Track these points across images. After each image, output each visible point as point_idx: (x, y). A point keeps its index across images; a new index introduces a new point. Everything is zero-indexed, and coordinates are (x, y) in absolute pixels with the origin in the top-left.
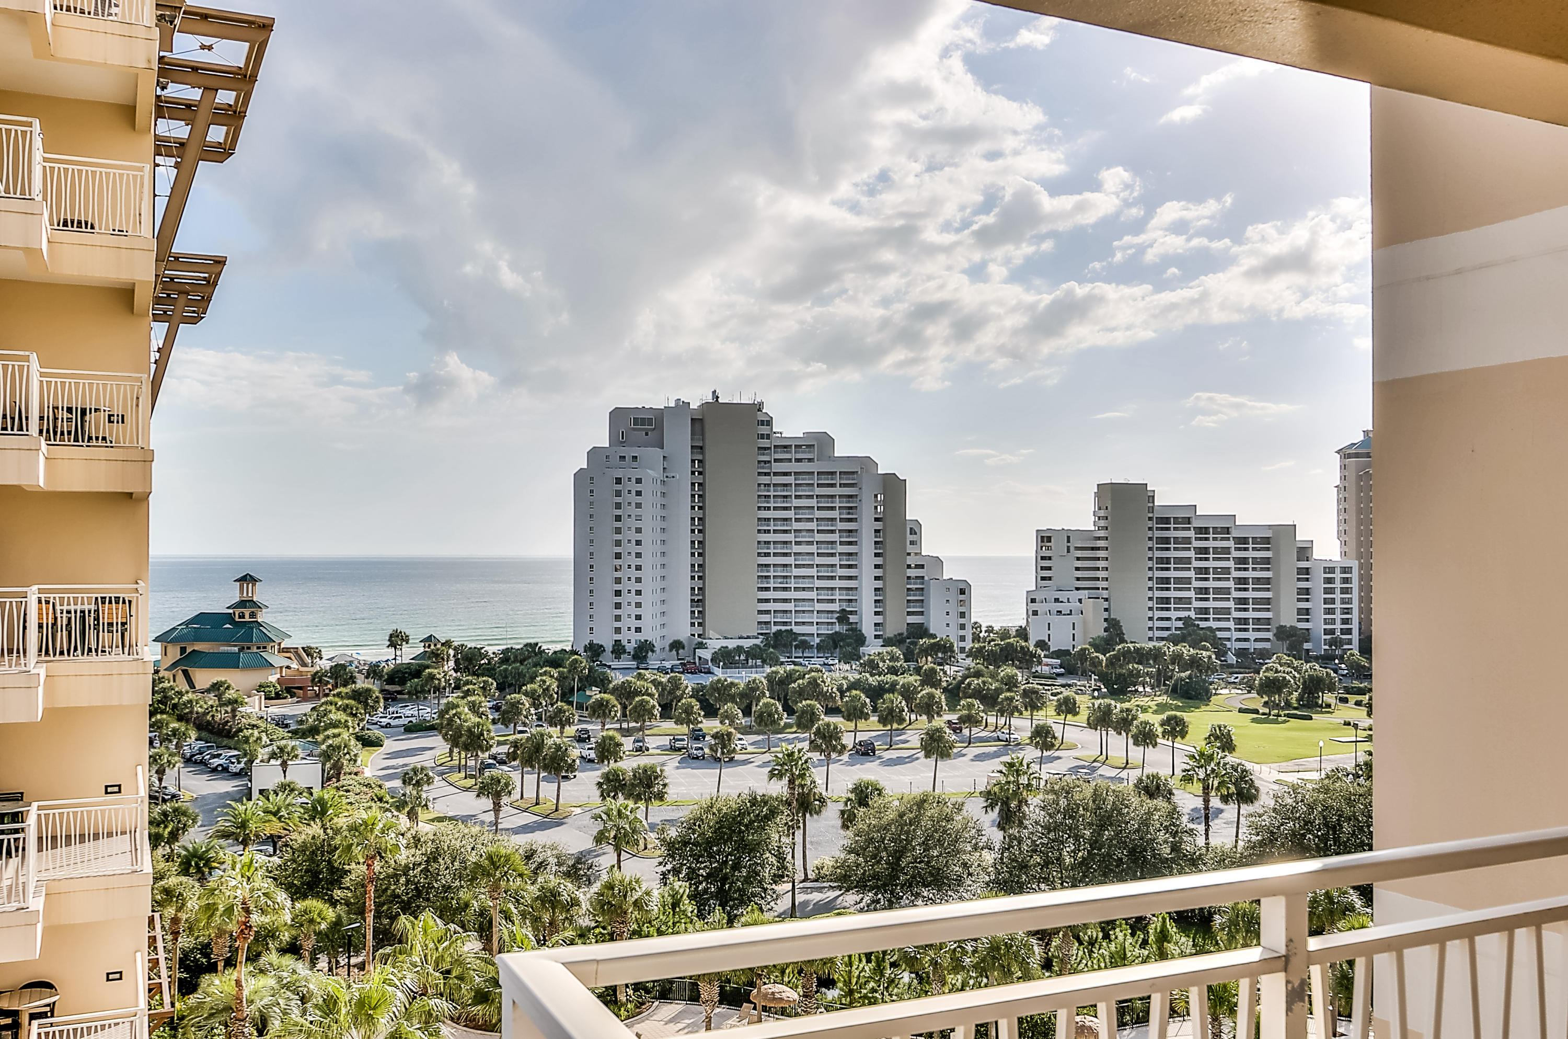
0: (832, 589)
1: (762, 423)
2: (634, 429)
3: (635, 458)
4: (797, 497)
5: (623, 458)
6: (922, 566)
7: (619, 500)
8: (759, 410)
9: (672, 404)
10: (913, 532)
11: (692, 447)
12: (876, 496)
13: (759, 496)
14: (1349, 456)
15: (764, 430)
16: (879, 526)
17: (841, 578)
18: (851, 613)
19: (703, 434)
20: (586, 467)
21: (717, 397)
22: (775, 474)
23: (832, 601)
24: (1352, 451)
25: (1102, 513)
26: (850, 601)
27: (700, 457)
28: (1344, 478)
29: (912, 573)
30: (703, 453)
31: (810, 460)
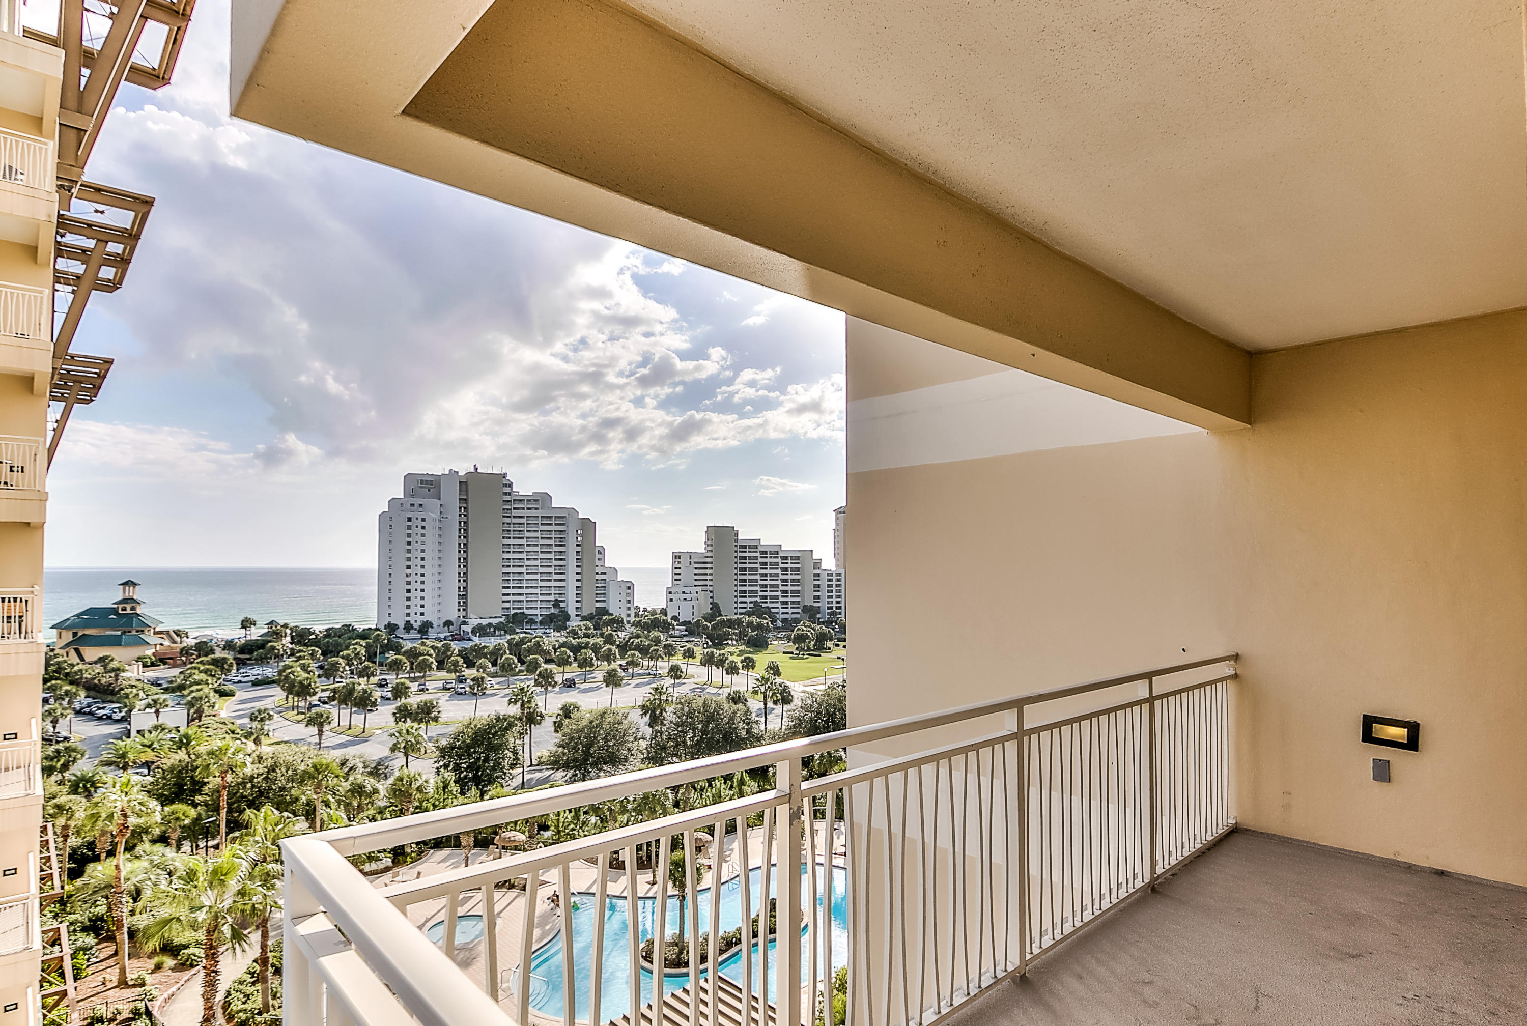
0: (550, 587)
1: (506, 485)
2: (420, 487)
3: (421, 505)
4: (528, 531)
5: (412, 505)
6: (605, 573)
7: (409, 531)
8: (504, 477)
9: (447, 472)
10: (599, 553)
11: (460, 499)
12: (577, 531)
13: (504, 530)
14: (840, 513)
15: (507, 490)
16: (579, 549)
17: (555, 580)
18: (561, 601)
19: (467, 491)
20: (387, 510)
21: (477, 469)
22: (514, 517)
23: (550, 594)
24: (842, 510)
25: (709, 543)
26: (561, 594)
27: (465, 505)
28: (837, 524)
29: (599, 577)
30: (466, 503)
31: (536, 509)
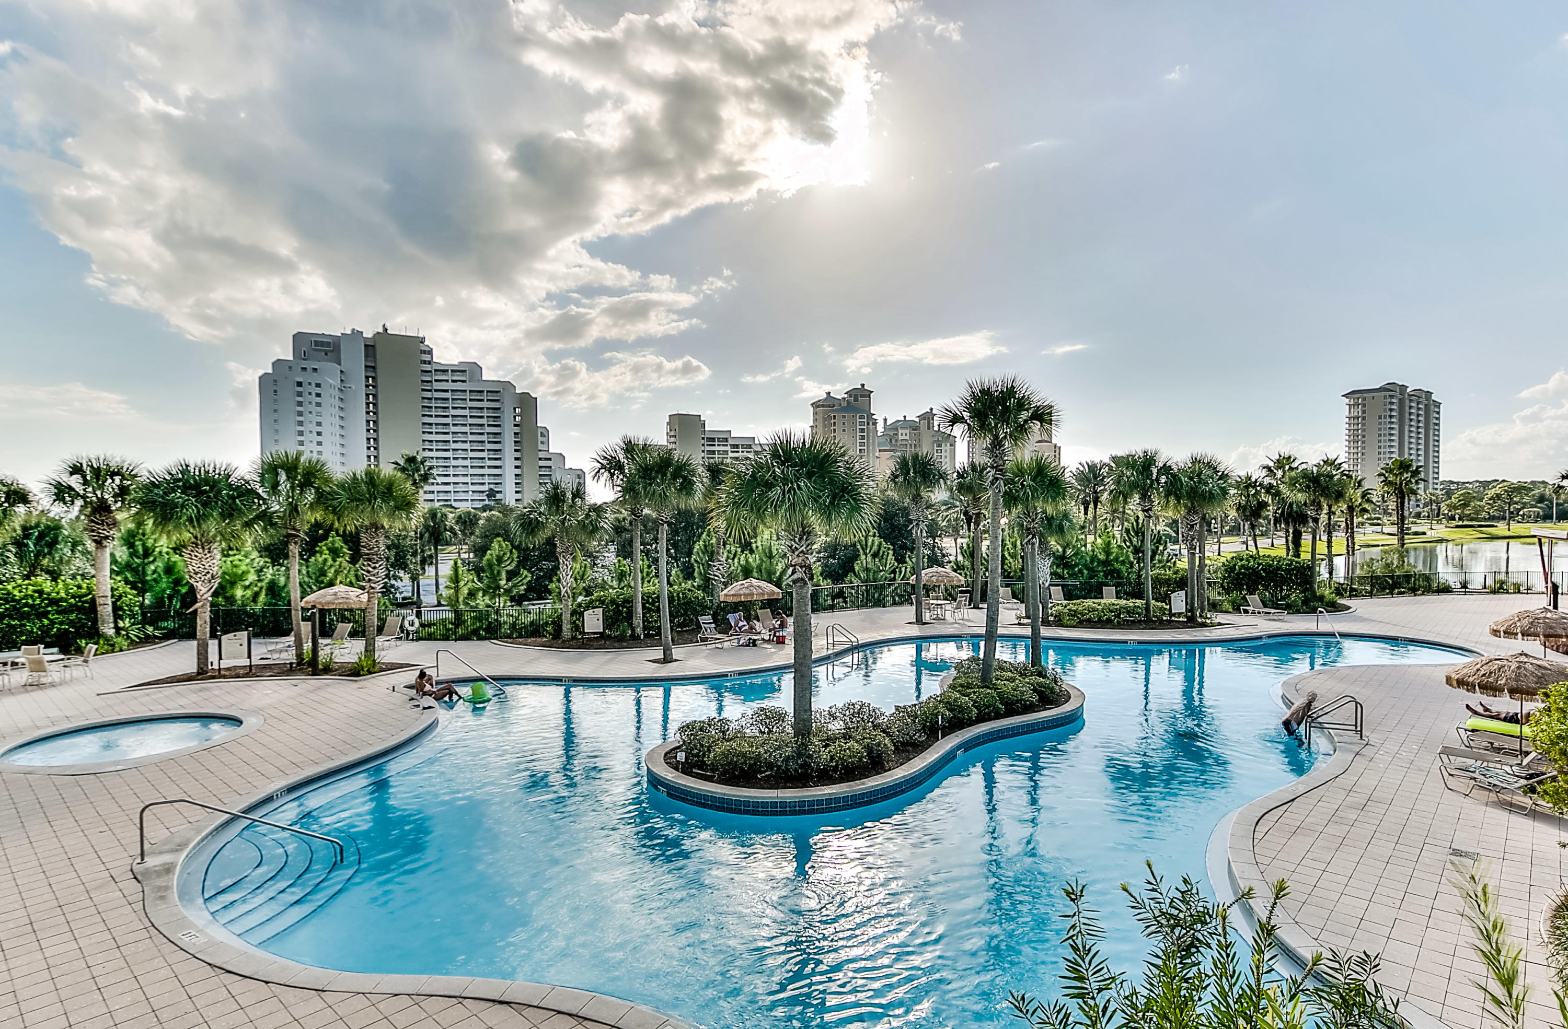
0: (483, 475)
1: (425, 352)
2: (315, 350)
3: (315, 370)
4: (453, 408)
5: (304, 369)
6: (550, 459)
7: (300, 399)
8: (422, 342)
9: (349, 332)
10: (542, 435)
11: (366, 367)
12: (515, 409)
13: (423, 407)
14: (819, 406)
15: (426, 357)
16: (517, 430)
17: (489, 467)
18: (498, 492)
19: (375, 357)
20: (270, 371)
21: (386, 330)
22: (436, 390)
23: (483, 484)
24: (821, 403)
25: (672, 433)
26: (497, 484)
27: (373, 375)
28: (815, 420)
29: (542, 463)
30: (375, 372)
31: (463, 381)
